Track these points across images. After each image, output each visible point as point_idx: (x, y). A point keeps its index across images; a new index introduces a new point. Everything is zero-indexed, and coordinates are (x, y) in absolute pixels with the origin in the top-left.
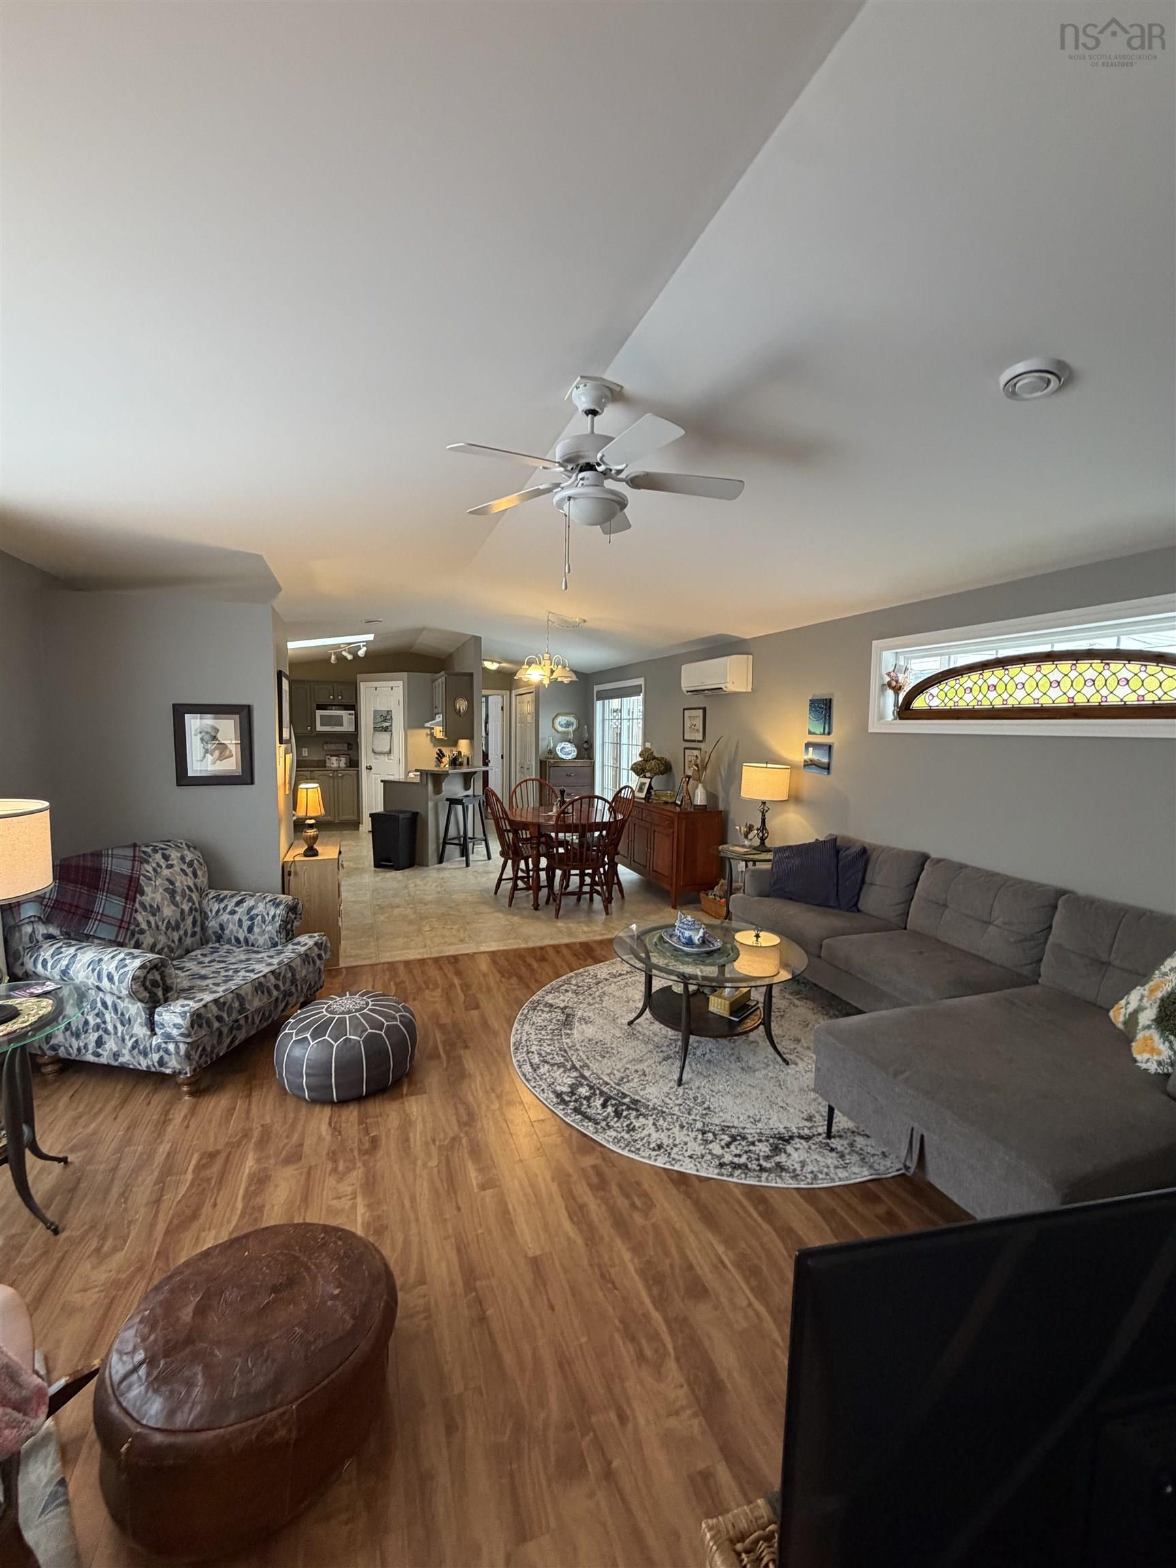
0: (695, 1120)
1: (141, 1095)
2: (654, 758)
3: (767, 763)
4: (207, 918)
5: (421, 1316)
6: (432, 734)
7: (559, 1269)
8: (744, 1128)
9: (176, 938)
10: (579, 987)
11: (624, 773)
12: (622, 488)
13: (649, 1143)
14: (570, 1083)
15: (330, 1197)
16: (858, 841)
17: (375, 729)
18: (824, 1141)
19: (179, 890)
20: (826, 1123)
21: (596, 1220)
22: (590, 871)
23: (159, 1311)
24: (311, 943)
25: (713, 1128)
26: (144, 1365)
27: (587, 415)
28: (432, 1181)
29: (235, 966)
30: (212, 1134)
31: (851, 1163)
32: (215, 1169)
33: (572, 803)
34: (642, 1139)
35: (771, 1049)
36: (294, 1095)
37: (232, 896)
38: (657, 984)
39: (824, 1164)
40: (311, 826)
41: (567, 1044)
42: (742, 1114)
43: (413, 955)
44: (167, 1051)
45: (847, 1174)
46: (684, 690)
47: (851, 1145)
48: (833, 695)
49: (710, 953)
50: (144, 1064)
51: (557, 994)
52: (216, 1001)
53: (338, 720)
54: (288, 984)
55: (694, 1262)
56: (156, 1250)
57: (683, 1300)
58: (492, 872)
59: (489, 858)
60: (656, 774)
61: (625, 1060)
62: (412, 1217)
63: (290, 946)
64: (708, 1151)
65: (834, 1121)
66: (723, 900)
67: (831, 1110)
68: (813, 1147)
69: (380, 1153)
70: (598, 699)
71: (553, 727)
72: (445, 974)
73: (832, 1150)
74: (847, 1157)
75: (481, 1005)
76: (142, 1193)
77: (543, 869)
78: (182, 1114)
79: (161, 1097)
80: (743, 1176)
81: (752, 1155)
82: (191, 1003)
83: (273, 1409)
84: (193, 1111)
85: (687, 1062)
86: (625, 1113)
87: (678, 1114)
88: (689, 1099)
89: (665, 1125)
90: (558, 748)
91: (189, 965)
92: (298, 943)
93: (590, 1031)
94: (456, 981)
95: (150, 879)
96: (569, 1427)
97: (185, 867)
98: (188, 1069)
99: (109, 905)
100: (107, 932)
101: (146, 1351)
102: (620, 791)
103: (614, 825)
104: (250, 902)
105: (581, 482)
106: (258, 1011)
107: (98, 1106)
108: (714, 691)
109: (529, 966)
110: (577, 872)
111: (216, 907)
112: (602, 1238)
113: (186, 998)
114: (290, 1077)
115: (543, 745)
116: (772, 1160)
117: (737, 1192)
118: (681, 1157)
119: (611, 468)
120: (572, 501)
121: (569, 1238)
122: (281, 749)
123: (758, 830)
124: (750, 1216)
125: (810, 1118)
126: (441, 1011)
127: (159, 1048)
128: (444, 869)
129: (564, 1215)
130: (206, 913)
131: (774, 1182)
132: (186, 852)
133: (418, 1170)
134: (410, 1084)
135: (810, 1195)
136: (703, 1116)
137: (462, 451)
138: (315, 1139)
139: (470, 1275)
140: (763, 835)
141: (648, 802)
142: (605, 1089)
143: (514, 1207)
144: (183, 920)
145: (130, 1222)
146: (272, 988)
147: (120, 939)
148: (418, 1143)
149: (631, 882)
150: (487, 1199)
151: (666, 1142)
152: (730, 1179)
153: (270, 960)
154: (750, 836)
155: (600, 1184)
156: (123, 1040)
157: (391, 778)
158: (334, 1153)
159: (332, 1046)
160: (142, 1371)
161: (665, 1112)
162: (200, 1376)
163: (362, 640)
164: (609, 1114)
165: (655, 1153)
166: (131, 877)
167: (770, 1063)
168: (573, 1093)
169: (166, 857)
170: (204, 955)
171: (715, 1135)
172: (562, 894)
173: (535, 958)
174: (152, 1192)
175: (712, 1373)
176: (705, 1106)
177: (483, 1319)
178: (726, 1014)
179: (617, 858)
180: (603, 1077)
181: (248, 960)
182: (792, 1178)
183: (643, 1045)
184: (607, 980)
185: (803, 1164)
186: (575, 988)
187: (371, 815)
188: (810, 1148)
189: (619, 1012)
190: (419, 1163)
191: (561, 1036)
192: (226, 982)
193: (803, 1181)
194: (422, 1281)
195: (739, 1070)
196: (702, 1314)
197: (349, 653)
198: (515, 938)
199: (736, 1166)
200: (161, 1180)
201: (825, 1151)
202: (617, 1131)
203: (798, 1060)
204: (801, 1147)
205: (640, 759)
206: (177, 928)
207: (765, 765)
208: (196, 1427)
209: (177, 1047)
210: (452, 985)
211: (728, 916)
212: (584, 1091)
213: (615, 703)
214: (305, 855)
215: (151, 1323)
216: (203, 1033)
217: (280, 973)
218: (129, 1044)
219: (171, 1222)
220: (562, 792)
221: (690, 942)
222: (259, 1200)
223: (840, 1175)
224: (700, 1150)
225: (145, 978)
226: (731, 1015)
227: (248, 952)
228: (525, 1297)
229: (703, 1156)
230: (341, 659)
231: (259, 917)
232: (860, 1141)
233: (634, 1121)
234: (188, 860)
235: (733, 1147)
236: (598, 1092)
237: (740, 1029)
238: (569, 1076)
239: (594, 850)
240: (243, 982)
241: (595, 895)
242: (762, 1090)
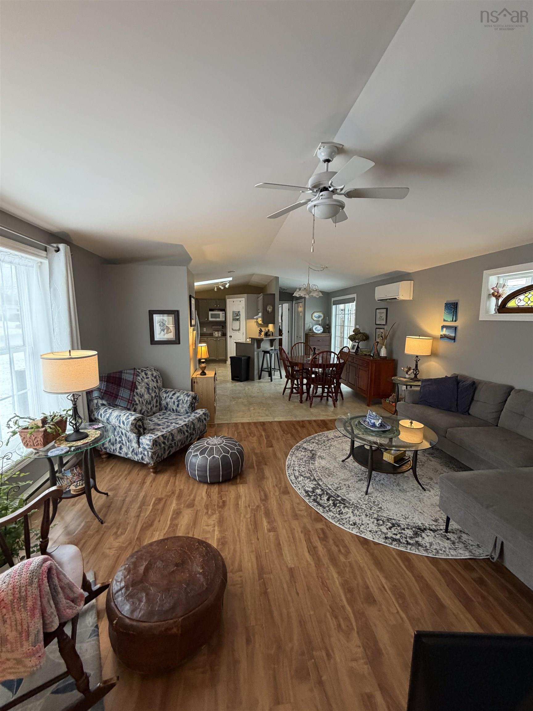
0: (373, 513)
1: (135, 471)
2: (360, 333)
3: (419, 336)
4: (162, 400)
5: (239, 586)
6: (257, 322)
7: (303, 577)
8: (399, 521)
9: (150, 408)
10: (319, 441)
11: (345, 340)
12: (342, 198)
13: (349, 521)
14: (312, 487)
15: (204, 525)
16: (470, 378)
17: (233, 320)
18: (444, 534)
19: (151, 388)
20: (445, 524)
21: (321, 555)
22: (327, 386)
23: (132, 566)
24: (201, 413)
25: (383, 518)
26: (124, 589)
27: (325, 163)
28: (247, 525)
29: (171, 421)
30: (160, 490)
31: (459, 547)
32: (161, 505)
33: (319, 354)
34: (346, 519)
35: (416, 482)
36: (193, 478)
37: (171, 391)
38: (356, 444)
39: (442, 546)
40: (203, 362)
41: (312, 468)
42: (399, 513)
43: (245, 420)
44: (144, 454)
45: (456, 553)
46: (377, 299)
47: (459, 538)
48: (459, 300)
49: (384, 432)
50: (136, 458)
51: (308, 443)
52: (162, 436)
53: (218, 316)
54: (192, 430)
55: (369, 585)
56: (136, 536)
57: (362, 603)
58: (282, 385)
59: (281, 378)
60: (361, 341)
61: (339, 479)
62: (238, 539)
63: (193, 414)
64: (379, 530)
65: (450, 524)
66: (394, 404)
67: (448, 519)
68: (437, 536)
69: (226, 508)
70: (334, 304)
71: (312, 318)
72: (259, 430)
73: (448, 539)
74: (457, 544)
75: (274, 445)
76: (133, 513)
77: (305, 384)
78: (150, 481)
79: (143, 473)
80: (397, 545)
81: (403, 535)
82: (153, 435)
83: (171, 619)
84: (154, 480)
85: (371, 483)
86: (338, 505)
87: (365, 509)
88: (371, 502)
89: (358, 513)
90: (314, 328)
91: (154, 419)
92: (196, 413)
93: (323, 463)
94: (263, 434)
95: (140, 383)
96: (303, 654)
97: (153, 378)
98: (152, 463)
99: (124, 393)
100: (124, 404)
101: (125, 582)
102: (343, 349)
103: (339, 365)
104: (178, 394)
105: (321, 197)
106: (180, 440)
107: (120, 473)
108: (392, 300)
109: (296, 429)
110: (321, 386)
111: (165, 395)
112: (324, 565)
113: (152, 433)
114: (191, 470)
115: (307, 327)
116: (414, 539)
117: (394, 553)
118: (365, 531)
119: (337, 188)
120: (316, 207)
121: (307, 561)
122: (191, 329)
123: (413, 370)
124: (400, 566)
125: (436, 521)
126: (256, 447)
127: (141, 453)
128: (261, 382)
129: (306, 550)
130: (161, 398)
131: (414, 551)
132: (154, 372)
133: (241, 518)
134: (240, 479)
135: (434, 561)
136: (378, 511)
137: (263, 187)
138: (200, 498)
139: (261, 570)
140: (416, 372)
141: (357, 354)
142: (329, 492)
143: (283, 542)
144: (152, 400)
145: (128, 523)
146: (185, 431)
147: (128, 407)
148: (243, 506)
149: (348, 392)
150: (271, 537)
151: (358, 522)
152: (390, 546)
153: (185, 420)
154: (409, 373)
155: (324, 538)
156: (129, 448)
157: (240, 341)
158: (207, 506)
159: (208, 459)
160: (123, 591)
161: (358, 507)
162: (144, 598)
163: (227, 280)
164: (330, 504)
165: (352, 527)
166: (133, 382)
167: (415, 488)
168: (313, 492)
169: (146, 374)
170: (160, 415)
171: (383, 522)
172: (313, 396)
173: (299, 426)
174: (137, 512)
175: (376, 642)
176: (379, 506)
177: (265, 593)
178: (392, 462)
179: (340, 381)
180: (328, 486)
181: (176, 419)
182: (424, 550)
183: (349, 472)
184: (333, 439)
185: (431, 544)
186: (317, 441)
187: (231, 357)
188: (435, 536)
189: (338, 455)
190: (242, 515)
191: (309, 463)
192: (167, 427)
193: (430, 552)
194: (240, 570)
195: (398, 490)
196: (372, 612)
197: (222, 286)
198: (291, 416)
199: (394, 540)
200: (140, 507)
201: (444, 539)
202: (334, 513)
203: (431, 490)
204: (430, 535)
205: (354, 333)
206: (150, 403)
207: (418, 337)
208: (141, 620)
209: (148, 453)
210: (261, 435)
211: (396, 412)
212: (319, 491)
213: (342, 306)
214: (201, 375)
215: (129, 571)
216: (158, 448)
217: (188, 425)
218: (131, 450)
219: (143, 526)
220: (315, 349)
221: (374, 425)
222: (176, 522)
223: (452, 553)
224: (375, 528)
225: (136, 424)
226: (394, 463)
227: (177, 415)
228: (285, 586)
229: (376, 532)
230: (219, 289)
231: (181, 401)
232: (464, 537)
233: (342, 509)
234: (154, 375)
235: (393, 529)
236: (325, 493)
237: (399, 470)
238: (312, 484)
239: (329, 377)
240: (174, 428)
241: (329, 398)
242: (410, 502)
